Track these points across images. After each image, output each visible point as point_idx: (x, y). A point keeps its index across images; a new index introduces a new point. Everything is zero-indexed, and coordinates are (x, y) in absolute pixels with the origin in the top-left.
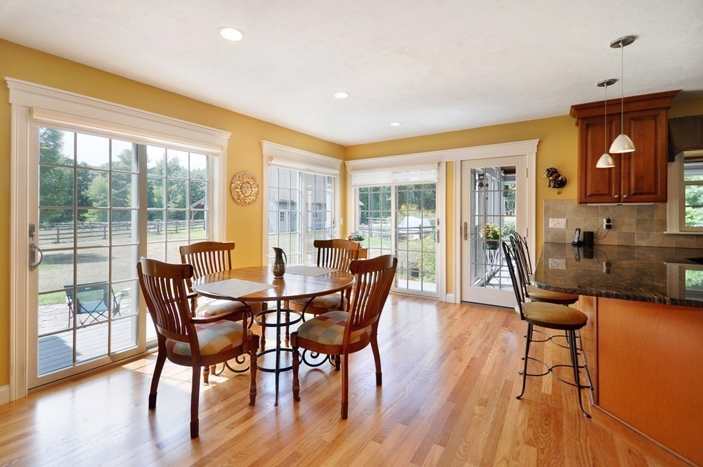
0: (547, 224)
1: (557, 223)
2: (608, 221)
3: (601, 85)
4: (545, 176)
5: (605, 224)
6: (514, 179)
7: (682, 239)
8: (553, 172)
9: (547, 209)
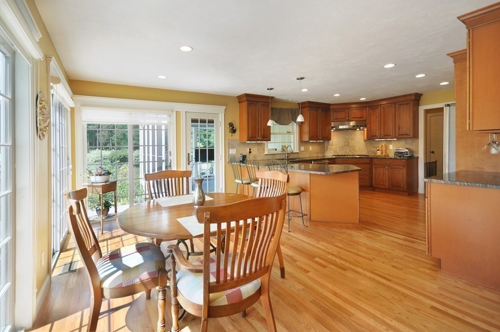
0: (229, 152)
1: (233, 152)
2: (250, 150)
3: (268, 89)
4: (228, 126)
5: (248, 151)
6: (213, 126)
7: (268, 156)
8: (231, 125)
9: (229, 144)
